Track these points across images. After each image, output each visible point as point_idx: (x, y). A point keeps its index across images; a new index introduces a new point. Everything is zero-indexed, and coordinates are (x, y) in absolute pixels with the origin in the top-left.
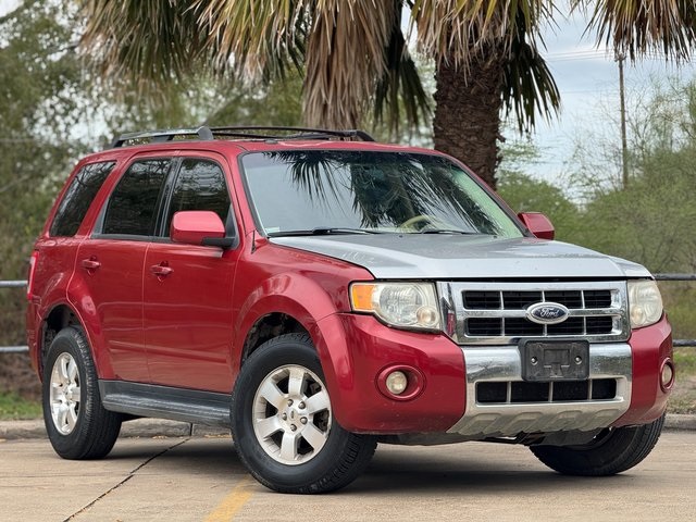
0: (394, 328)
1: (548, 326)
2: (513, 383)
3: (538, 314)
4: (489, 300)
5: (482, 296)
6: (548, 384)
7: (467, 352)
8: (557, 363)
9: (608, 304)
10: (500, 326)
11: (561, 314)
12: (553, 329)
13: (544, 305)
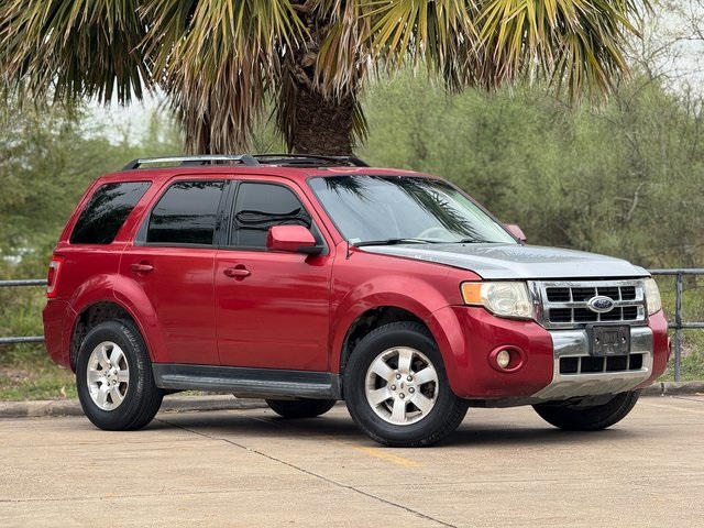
0: (498, 317)
1: (601, 314)
2: (583, 358)
3: (596, 305)
4: (562, 295)
5: (558, 292)
6: (602, 359)
7: (554, 335)
8: (611, 342)
9: (633, 297)
10: (570, 314)
13: (599, 298)
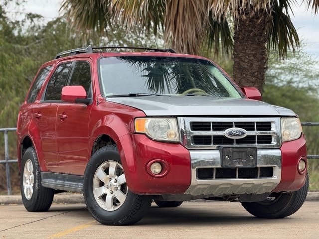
0: (155, 141)
1: (236, 140)
2: (217, 169)
4: (205, 126)
5: (201, 124)
6: (236, 169)
7: (192, 153)
8: (240, 159)
9: (270, 129)
10: (210, 140)
11: (243, 133)
12: (239, 141)
13: (234, 129)
